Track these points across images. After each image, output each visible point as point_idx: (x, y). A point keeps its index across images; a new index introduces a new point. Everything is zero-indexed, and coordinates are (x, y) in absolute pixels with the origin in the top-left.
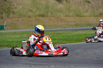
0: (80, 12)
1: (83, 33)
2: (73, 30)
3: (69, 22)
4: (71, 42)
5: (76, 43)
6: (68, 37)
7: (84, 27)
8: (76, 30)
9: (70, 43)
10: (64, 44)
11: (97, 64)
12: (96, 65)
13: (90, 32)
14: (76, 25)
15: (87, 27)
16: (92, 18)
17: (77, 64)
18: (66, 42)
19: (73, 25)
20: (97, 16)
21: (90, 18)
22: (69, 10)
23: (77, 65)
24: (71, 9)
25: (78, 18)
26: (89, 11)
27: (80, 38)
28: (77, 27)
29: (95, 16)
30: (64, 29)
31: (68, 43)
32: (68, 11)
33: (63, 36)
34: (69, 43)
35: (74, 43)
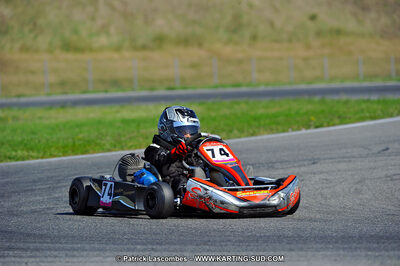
0: (75, 31)
1: (92, 115)
2: (51, 105)
3: (33, 73)
4: (45, 153)
5: (64, 156)
6: (33, 133)
7: (94, 92)
8: (63, 105)
9: (42, 158)
10: (18, 160)
11: (152, 244)
12: (150, 247)
13: (118, 112)
14: (63, 84)
15: (106, 91)
16: (127, 54)
17: (75, 246)
18: (26, 154)
19: (51, 85)
20: (144, 47)
21: (116, 56)
22: (35, 24)
23: (74, 250)
24: (41, 21)
25: (70, 56)
26: (112, 30)
27: (81, 136)
28: (66, 93)
29: (135, 48)
30: (15, 100)
31: (33, 158)
32: (31, 31)
33: (14, 130)
34: (37, 158)
35: (55, 156)
